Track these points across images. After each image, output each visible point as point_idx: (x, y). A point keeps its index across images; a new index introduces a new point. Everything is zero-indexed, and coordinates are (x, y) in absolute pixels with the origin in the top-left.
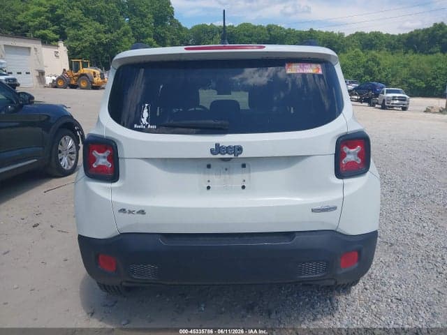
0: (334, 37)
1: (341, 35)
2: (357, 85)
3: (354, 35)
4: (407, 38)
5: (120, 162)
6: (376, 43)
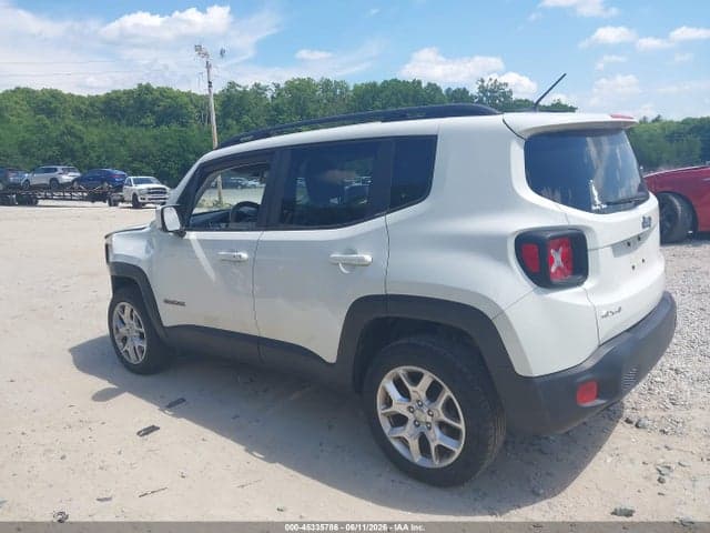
2: (78, 174)
3: (13, 92)
4: (105, 103)
5: (591, 255)
6: (56, 107)
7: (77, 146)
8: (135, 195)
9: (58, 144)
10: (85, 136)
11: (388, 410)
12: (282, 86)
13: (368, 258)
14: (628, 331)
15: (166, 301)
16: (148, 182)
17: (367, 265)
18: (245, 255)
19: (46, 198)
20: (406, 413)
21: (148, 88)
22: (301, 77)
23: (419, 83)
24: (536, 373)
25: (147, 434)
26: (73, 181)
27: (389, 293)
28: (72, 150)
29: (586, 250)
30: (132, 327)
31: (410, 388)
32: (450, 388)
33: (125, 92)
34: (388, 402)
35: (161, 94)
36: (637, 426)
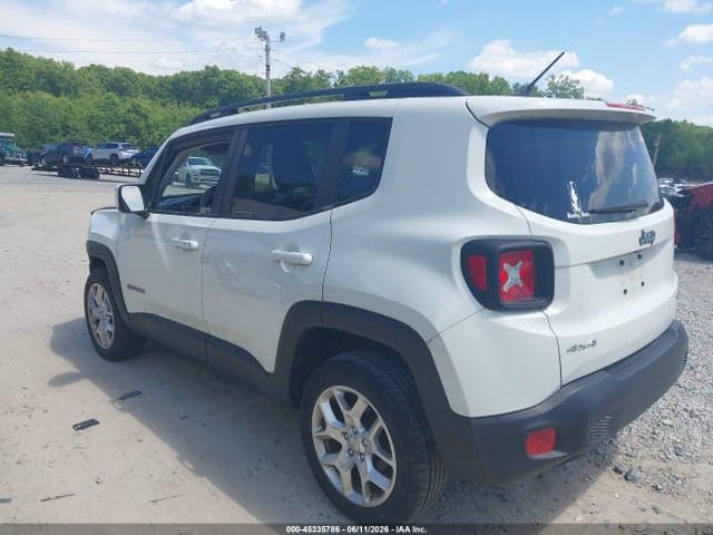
0: (56, 68)
1: (68, 66)
2: (137, 151)
3: (88, 69)
4: (173, 83)
5: (558, 274)
6: (127, 85)
7: (142, 124)
8: (188, 175)
9: (125, 122)
10: (149, 115)
11: (322, 434)
12: (346, 73)
13: (308, 257)
14: (606, 369)
15: (129, 286)
16: (204, 163)
17: (308, 265)
18: (195, 244)
19: (107, 173)
20: (341, 440)
21: (213, 71)
22: (367, 66)
23: (486, 76)
24: (473, 414)
25: (82, 428)
26: (133, 157)
27: (326, 300)
28: (136, 129)
29: (552, 268)
30: (103, 310)
31: (345, 412)
32: (382, 417)
33: (193, 74)
34: (323, 424)
35: (226, 76)
36: (626, 478)
